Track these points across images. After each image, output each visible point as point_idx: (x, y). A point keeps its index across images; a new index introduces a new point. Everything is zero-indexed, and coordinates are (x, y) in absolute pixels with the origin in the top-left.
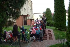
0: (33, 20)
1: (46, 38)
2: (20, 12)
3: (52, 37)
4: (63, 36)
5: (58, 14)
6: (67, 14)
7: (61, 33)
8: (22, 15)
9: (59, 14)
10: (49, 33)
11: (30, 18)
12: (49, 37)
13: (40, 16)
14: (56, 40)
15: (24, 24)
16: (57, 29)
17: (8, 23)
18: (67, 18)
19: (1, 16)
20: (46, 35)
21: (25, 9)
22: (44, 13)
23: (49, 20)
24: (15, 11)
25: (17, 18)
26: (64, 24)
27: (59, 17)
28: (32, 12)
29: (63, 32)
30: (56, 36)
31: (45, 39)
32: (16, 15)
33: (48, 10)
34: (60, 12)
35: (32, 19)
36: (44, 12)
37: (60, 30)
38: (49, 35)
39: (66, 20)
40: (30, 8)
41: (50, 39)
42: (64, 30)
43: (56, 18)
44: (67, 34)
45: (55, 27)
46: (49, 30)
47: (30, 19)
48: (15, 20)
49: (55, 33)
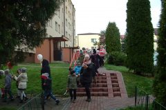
0: (75, 50)
1: (105, 93)
2: (45, 30)
3: (119, 90)
5: (135, 36)
6: (155, 38)
7: (141, 82)
8: (51, 38)
9: (137, 38)
10: (113, 82)
11: (69, 44)
12: (114, 91)
13: (93, 40)
14: (129, 96)
15: (55, 59)
16: (133, 71)
18: (156, 46)
20: (107, 86)
21: (56, 23)
22: (102, 34)
23: (113, 50)
24: (32, 27)
25: (38, 45)
27: (136, 45)
28: (74, 30)
29: (147, 79)
31: (104, 95)
32: (36, 37)
33: (112, 28)
34: (140, 32)
35: (73, 48)
36: (103, 32)
37: (138, 73)
38: (113, 86)
39: (153, 51)
40: (70, 21)
41: (115, 95)
42: (149, 74)
43: (131, 47)
44: (155, 83)
45: (127, 67)
46: (112, 74)
47: (70, 48)
48: (32, 49)
49: (127, 80)
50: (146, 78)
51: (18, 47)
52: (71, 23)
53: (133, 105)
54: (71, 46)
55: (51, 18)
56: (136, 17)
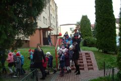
0: (59, 37)
1: (81, 67)
2: (36, 23)
3: (92, 65)
4: (112, 64)
5: (102, 24)
6: (117, 25)
7: (107, 59)
8: (40, 29)
9: (104, 26)
10: (87, 59)
11: (54, 32)
12: (88, 66)
13: (71, 29)
14: (100, 69)
15: (44, 44)
16: (101, 51)
17: (16, 42)
19: (3, 31)
20: (83, 63)
21: (44, 17)
22: (78, 25)
23: (86, 36)
24: (27, 21)
25: (32, 34)
26: (112, 42)
27: (103, 31)
28: (57, 22)
30: (100, 63)
32: (30, 28)
33: (85, 19)
34: (105, 22)
35: (57, 36)
36: (78, 23)
37: (105, 52)
38: (87, 62)
39: (116, 35)
40: (54, 15)
41: (89, 69)
43: (99, 33)
45: (97, 48)
46: (86, 54)
47: (55, 35)
48: (27, 37)
49: (98, 58)
50: (111, 55)
51: (17, 37)
52: (55, 17)
53: (102, 75)
54: (56, 34)
55: (40, 14)
56: (102, 10)
